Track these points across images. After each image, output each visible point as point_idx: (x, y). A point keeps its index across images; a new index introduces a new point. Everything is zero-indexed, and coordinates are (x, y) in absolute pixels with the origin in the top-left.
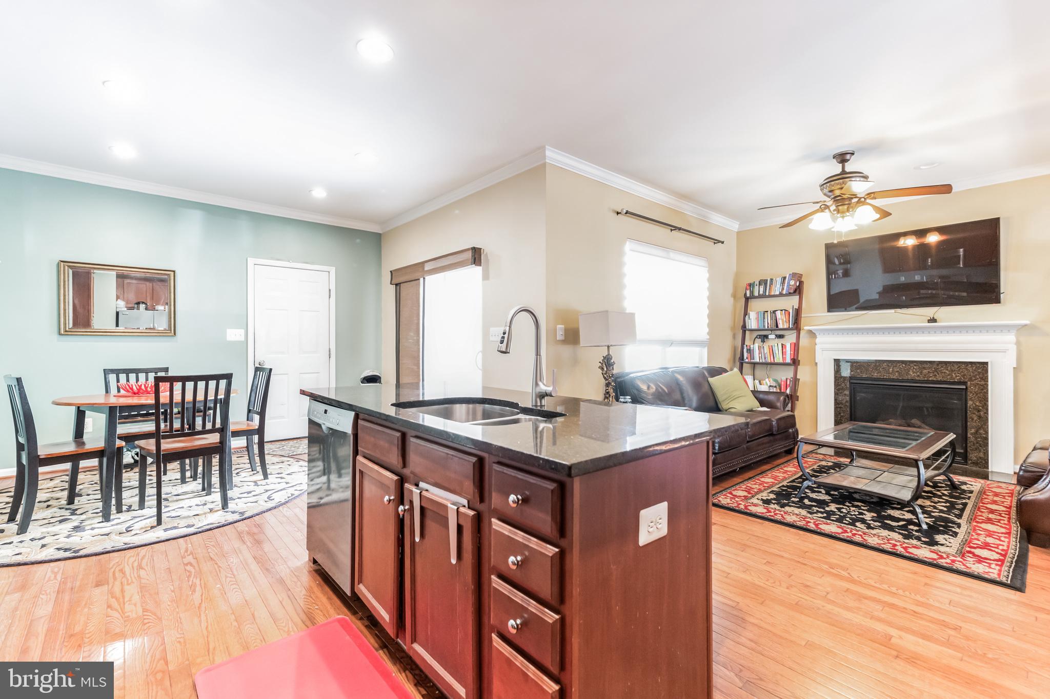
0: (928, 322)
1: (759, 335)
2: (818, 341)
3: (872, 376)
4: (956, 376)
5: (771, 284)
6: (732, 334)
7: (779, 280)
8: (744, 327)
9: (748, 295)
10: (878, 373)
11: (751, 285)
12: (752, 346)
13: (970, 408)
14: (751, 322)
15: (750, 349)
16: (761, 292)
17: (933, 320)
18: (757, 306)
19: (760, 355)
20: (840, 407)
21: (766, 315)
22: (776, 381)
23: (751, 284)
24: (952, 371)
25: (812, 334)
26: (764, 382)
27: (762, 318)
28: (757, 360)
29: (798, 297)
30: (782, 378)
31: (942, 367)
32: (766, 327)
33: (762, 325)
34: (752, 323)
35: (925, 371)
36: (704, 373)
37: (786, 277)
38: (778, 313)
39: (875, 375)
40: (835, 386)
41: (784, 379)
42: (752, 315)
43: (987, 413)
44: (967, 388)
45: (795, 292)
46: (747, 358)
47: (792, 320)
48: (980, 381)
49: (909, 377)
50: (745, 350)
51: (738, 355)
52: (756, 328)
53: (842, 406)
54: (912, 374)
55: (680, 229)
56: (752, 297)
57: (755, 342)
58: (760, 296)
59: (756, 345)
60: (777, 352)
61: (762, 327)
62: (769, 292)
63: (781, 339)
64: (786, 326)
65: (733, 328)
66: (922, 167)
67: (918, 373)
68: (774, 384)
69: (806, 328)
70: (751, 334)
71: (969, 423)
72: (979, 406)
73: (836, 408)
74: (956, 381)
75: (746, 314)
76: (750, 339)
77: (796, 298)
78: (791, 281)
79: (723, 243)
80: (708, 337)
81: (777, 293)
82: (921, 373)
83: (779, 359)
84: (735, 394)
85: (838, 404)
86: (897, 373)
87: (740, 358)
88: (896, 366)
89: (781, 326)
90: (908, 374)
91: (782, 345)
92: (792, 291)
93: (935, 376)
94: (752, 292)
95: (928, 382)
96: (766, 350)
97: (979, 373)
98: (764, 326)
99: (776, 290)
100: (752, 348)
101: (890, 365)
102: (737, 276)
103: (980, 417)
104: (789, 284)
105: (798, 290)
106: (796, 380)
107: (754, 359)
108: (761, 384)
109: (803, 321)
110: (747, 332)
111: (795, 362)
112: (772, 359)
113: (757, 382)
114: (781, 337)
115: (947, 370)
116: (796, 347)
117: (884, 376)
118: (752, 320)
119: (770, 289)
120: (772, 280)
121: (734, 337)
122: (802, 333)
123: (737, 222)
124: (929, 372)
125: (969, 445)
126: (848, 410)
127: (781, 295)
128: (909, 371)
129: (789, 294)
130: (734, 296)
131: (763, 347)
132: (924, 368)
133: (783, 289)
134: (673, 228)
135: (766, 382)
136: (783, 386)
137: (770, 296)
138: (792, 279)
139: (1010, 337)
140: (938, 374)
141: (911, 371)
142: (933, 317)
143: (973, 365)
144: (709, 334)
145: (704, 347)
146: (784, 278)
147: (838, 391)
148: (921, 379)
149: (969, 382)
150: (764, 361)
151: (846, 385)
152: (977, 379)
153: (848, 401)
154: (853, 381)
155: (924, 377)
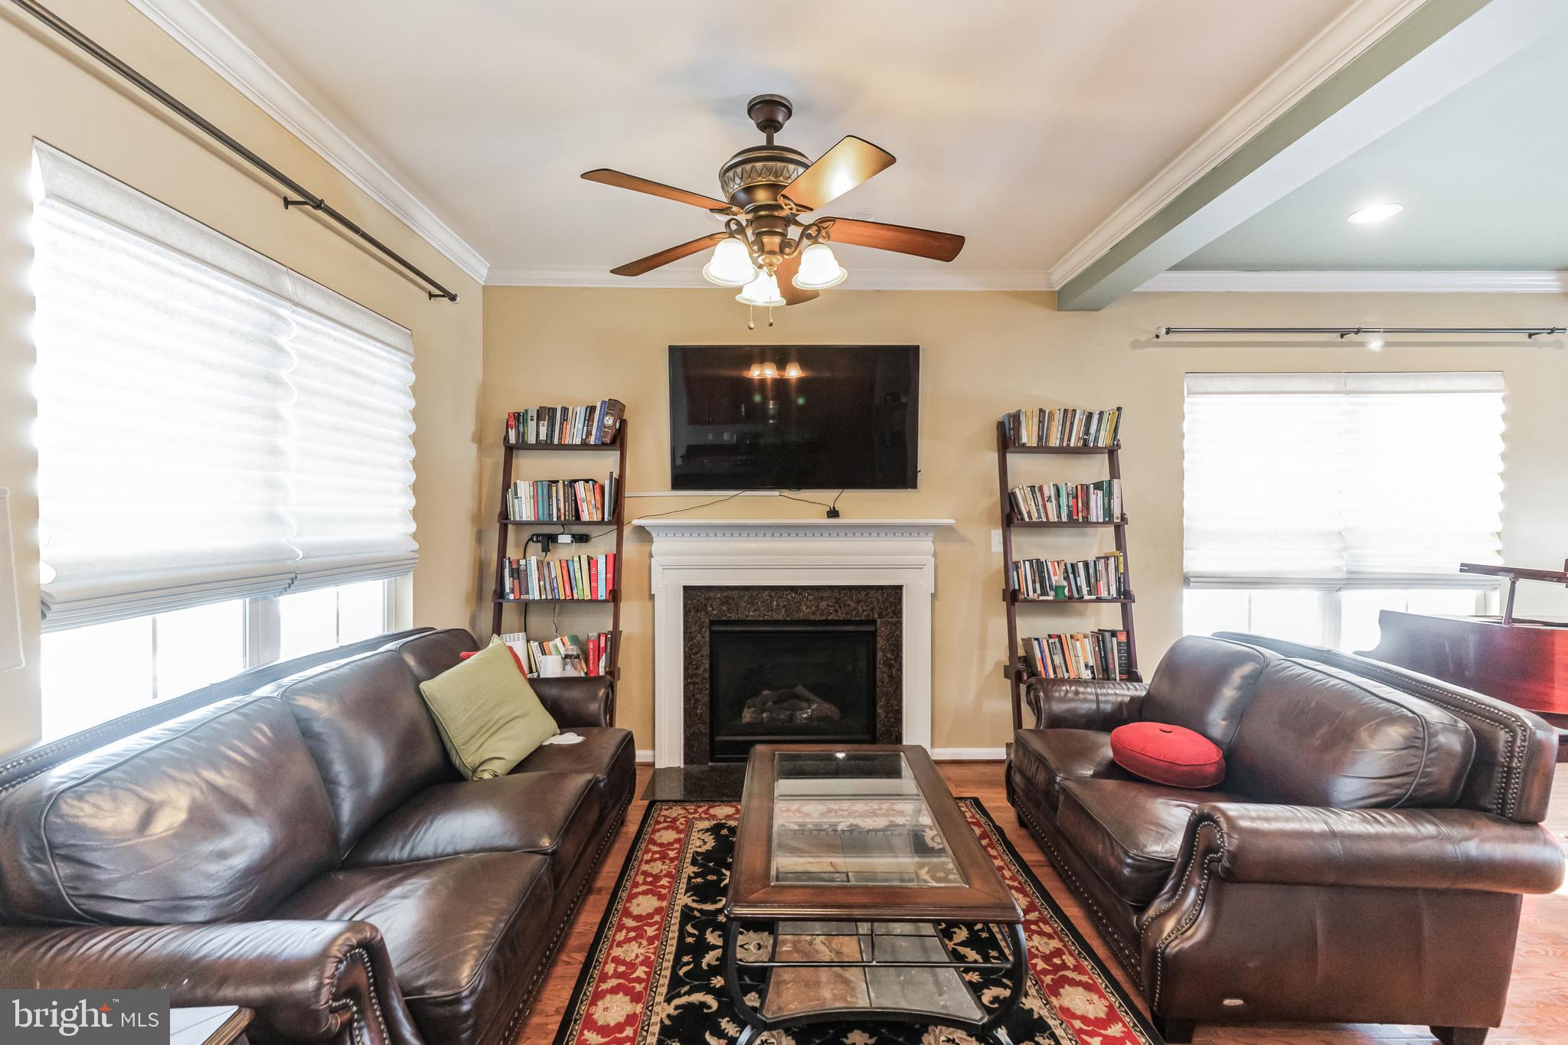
0: (828, 517)
1: (538, 535)
2: (656, 547)
3: (747, 616)
4: (864, 611)
5: (564, 419)
6: (475, 530)
7: (581, 413)
8: (504, 516)
9: (512, 440)
10: (754, 611)
11: (518, 419)
12: (522, 562)
13: (879, 663)
14: (520, 506)
15: (518, 569)
16: (543, 437)
17: (833, 513)
18: (531, 468)
19: (542, 583)
20: (694, 683)
21: (554, 489)
22: (575, 640)
23: (519, 414)
24: (859, 602)
25: (643, 534)
26: (551, 644)
27: (546, 498)
28: (534, 594)
29: (619, 452)
30: (590, 635)
32: (555, 519)
33: (546, 512)
34: (524, 508)
35: (823, 605)
36: (402, 663)
37: (596, 407)
38: (580, 487)
39: (752, 615)
40: (684, 640)
41: (593, 635)
42: (524, 488)
43: (900, 669)
44: (876, 631)
45: (613, 442)
46: (512, 591)
47: (610, 506)
48: (892, 617)
49: (801, 616)
50: (507, 572)
51: (491, 585)
52: (533, 519)
53: (698, 680)
54: (805, 612)
55: (319, 205)
56: (523, 445)
57: (529, 550)
58: (540, 446)
59: (533, 560)
60: (578, 575)
61: (545, 518)
62: (560, 438)
63: (583, 545)
64: (597, 517)
65: (478, 518)
67: (813, 608)
68: (573, 650)
69: (636, 522)
70: (517, 532)
71: (878, 690)
72: (891, 660)
73: (686, 686)
74: (863, 618)
75: (507, 485)
76: (517, 545)
77: (615, 455)
78: (607, 418)
79: (453, 298)
80: (416, 546)
81: (578, 441)
82: (817, 607)
83: (583, 591)
84: (498, 716)
85: (691, 677)
86: (783, 610)
87: (495, 591)
88: (781, 597)
89: (585, 517)
90: (799, 609)
91: (589, 559)
92: (608, 440)
93: (836, 611)
94: (521, 435)
95: (827, 622)
96: (555, 570)
97: (891, 604)
98: (550, 515)
99: (575, 433)
100: (522, 568)
101: (773, 594)
102: (485, 392)
103: (891, 676)
104: (602, 425)
105: (617, 440)
106: (614, 637)
107: (528, 593)
108: (544, 653)
109: (629, 507)
110: (510, 528)
111: (615, 596)
112: (568, 592)
113: (534, 645)
114: (581, 539)
115: (852, 600)
116: (616, 562)
117: (764, 615)
118: (523, 499)
119: (561, 430)
120: (565, 410)
121: (480, 538)
122: (627, 531)
123: (486, 263)
124: (828, 605)
126: (708, 686)
127: (585, 446)
128: (801, 605)
129: (602, 446)
130: (479, 438)
131: (549, 563)
132: (822, 598)
133: (589, 433)
134: (294, 196)
135: (557, 647)
136: (591, 653)
137: (563, 447)
138: (607, 414)
139: (927, 544)
140: (840, 608)
141: (803, 605)
142: (834, 508)
143: (884, 591)
144: (415, 536)
145: (404, 573)
146: (592, 409)
147: (691, 649)
148: (818, 618)
149: (879, 620)
150: (550, 597)
151: (703, 637)
152: (889, 613)
153: (708, 668)
154: (716, 628)
155: (822, 615)
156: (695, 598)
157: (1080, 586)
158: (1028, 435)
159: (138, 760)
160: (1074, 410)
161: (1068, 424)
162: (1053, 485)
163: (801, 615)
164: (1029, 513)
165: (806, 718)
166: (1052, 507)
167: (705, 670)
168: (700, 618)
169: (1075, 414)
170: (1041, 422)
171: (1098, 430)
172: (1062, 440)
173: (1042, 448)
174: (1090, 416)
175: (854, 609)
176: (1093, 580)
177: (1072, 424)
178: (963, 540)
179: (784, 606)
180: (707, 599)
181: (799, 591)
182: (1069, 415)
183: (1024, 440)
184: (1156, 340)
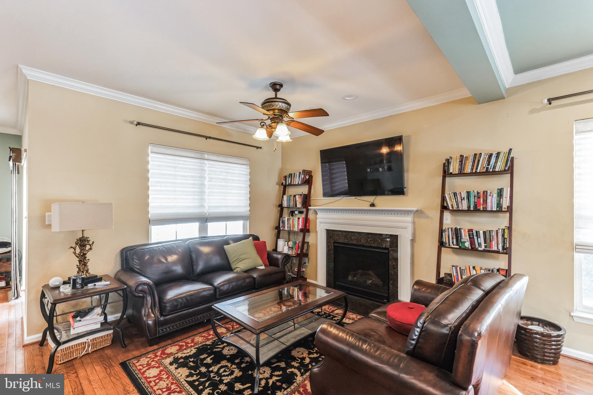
0: (370, 206)
2: (318, 216)
3: (344, 241)
4: (384, 244)
5: (294, 176)
7: (298, 174)
8: (281, 205)
9: (284, 184)
10: (347, 240)
11: (285, 177)
12: (284, 219)
13: (390, 266)
15: (283, 221)
16: (290, 182)
17: (373, 205)
19: (288, 225)
21: (291, 198)
24: (382, 240)
25: (315, 212)
27: (289, 200)
29: (309, 186)
31: (377, 237)
32: (291, 206)
33: (289, 204)
34: (285, 203)
35: (369, 240)
38: (297, 196)
41: (298, 242)
44: (389, 252)
46: (282, 227)
47: (302, 202)
48: (394, 249)
50: (281, 221)
52: (287, 206)
53: (330, 262)
55: (210, 138)
56: (286, 185)
58: (289, 185)
59: (286, 218)
60: (295, 223)
61: (289, 206)
62: (293, 183)
64: (301, 206)
66: (346, 98)
69: (311, 207)
71: (390, 277)
72: (395, 265)
73: (327, 263)
74: (384, 247)
75: (283, 196)
77: (307, 187)
78: (303, 175)
79: (261, 148)
80: (249, 213)
81: (297, 183)
82: (367, 240)
83: (296, 228)
84: (242, 257)
89: (298, 206)
90: (361, 241)
91: (298, 218)
92: (304, 182)
94: (286, 182)
95: (370, 247)
97: (394, 242)
99: (296, 181)
101: (352, 234)
105: (308, 182)
106: (304, 243)
107: (285, 228)
111: (303, 231)
112: (293, 229)
114: (301, 213)
115: (380, 239)
116: (305, 220)
117: (350, 242)
118: (285, 201)
119: (293, 180)
120: (294, 174)
122: (310, 211)
124: (371, 240)
125: (390, 292)
127: (299, 184)
129: (303, 184)
130: (279, 184)
133: (299, 180)
136: (297, 248)
137: (293, 185)
139: (409, 218)
140: (375, 242)
141: (362, 239)
142: (373, 203)
143: (392, 237)
144: (249, 211)
145: (247, 220)
146: (300, 173)
147: (328, 251)
148: (367, 245)
149: (390, 248)
150: (289, 230)
151: (332, 247)
152: (394, 246)
153: (333, 258)
154: (336, 245)
155: (369, 244)
156: (330, 234)
157: (481, 243)
158: (454, 168)
159: (151, 248)
160: (481, 154)
161: (476, 161)
162: (466, 192)
163: (362, 243)
164: (452, 205)
165: (370, 283)
166: (465, 203)
167: (332, 258)
168: (331, 241)
169: (481, 156)
170: (461, 161)
171: (496, 162)
172: (472, 169)
173: (461, 174)
174: (491, 156)
175: (380, 243)
176: (488, 241)
177: (479, 161)
178: (428, 217)
179: (356, 239)
180: (333, 234)
181: (361, 234)
182: (478, 156)
183: (451, 171)
184: (549, 106)
